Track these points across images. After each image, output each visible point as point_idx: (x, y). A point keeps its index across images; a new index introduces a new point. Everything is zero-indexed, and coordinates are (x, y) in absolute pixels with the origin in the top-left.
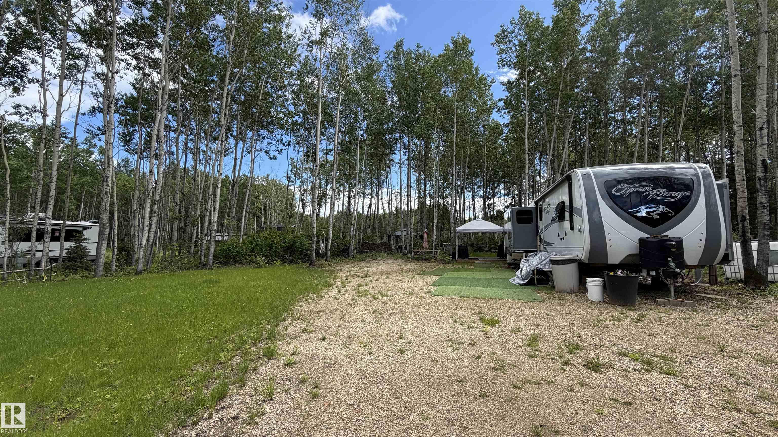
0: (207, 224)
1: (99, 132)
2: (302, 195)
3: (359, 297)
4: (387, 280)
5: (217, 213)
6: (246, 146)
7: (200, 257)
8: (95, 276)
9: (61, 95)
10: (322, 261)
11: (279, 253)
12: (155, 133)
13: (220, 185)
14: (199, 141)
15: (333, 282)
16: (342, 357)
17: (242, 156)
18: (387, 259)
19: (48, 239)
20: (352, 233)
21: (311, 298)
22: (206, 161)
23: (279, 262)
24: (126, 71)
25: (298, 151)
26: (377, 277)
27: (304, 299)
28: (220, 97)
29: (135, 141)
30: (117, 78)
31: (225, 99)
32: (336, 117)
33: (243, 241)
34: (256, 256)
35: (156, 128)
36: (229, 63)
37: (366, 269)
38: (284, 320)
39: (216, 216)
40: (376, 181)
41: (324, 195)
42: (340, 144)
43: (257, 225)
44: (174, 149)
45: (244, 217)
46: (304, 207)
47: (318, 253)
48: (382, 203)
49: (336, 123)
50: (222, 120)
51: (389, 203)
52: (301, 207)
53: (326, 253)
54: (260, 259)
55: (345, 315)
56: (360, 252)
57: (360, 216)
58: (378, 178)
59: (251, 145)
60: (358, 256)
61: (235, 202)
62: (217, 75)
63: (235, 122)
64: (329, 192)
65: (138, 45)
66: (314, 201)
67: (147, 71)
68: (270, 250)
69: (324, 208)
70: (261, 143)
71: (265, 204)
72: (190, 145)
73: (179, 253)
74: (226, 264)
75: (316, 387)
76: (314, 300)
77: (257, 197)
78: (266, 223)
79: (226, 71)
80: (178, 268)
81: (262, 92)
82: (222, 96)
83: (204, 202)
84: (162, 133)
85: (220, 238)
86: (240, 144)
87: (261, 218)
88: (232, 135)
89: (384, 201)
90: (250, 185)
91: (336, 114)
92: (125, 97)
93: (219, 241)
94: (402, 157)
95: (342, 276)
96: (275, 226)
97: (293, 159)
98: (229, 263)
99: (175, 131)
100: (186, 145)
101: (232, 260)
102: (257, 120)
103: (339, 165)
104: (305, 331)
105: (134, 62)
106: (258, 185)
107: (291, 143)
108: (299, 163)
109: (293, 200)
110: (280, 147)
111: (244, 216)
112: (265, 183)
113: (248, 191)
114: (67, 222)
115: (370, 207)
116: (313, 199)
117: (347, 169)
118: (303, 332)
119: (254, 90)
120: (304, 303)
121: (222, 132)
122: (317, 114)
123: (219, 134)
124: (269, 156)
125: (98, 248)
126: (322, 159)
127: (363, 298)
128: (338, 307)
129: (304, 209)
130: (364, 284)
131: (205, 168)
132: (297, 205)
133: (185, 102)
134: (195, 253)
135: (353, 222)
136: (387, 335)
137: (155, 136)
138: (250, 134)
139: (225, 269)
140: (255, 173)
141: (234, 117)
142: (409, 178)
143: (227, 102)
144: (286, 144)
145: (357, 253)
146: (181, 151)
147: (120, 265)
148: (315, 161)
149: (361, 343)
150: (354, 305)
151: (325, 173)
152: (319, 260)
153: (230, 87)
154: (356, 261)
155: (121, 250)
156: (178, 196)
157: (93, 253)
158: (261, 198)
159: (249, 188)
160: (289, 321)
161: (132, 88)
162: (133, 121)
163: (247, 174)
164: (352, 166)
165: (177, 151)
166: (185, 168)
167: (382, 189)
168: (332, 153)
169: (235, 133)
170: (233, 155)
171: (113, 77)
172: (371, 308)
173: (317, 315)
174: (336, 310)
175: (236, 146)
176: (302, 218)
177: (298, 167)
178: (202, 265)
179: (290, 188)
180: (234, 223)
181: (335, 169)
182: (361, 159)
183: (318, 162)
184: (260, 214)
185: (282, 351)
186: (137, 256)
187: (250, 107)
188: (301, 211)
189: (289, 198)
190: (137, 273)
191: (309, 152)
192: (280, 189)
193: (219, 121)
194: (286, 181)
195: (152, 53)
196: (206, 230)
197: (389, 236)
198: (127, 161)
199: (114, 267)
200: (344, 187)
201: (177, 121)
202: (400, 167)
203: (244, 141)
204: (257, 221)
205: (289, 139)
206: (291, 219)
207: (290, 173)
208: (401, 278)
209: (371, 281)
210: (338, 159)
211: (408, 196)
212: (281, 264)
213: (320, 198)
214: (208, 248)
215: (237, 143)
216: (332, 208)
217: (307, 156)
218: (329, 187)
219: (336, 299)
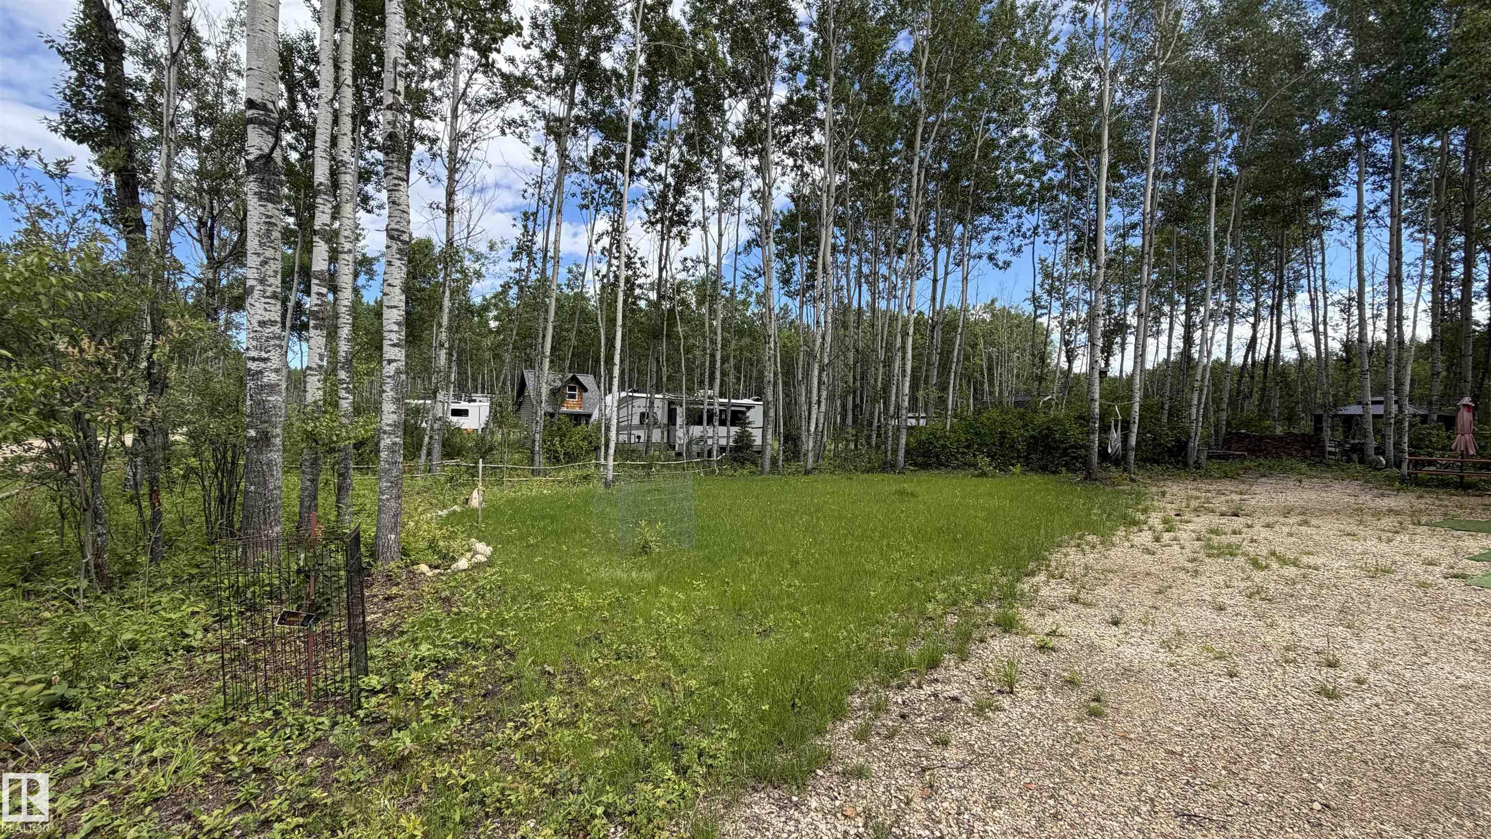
0: (893, 398)
1: (756, 275)
2: (1064, 332)
3: (1209, 556)
4: (1303, 529)
5: (908, 379)
6: (952, 253)
7: (886, 452)
8: (762, 473)
9: (721, 235)
10: (1115, 472)
11: (1018, 451)
12: (820, 261)
13: (911, 332)
14: (877, 260)
15: (1142, 518)
16: (1159, 665)
17: (947, 274)
18: (1309, 477)
19: (717, 423)
20: (1194, 410)
21: (1088, 544)
22: (890, 293)
23: (1018, 469)
24: (783, 178)
25: (1055, 242)
26: (1271, 520)
27: (1073, 543)
28: (907, 176)
29: (795, 278)
30: (774, 192)
31: (916, 177)
32: (1148, 146)
33: (952, 426)
34: (975, 456)
35: (821, 254)
36: (920, 111)
37: (1236, 497)
38: (1032, 574)
39: (907, 384)
40: (1270, 277)
41: (1120, 328)
42: (1159, 204)
43: (975, 399)
44: (844, 281)
45: (952, 385)
46: (1070, 359)
47: (1103, 455)
48: (1295, 331)
49: (1147, 160)
50: (912, 216)
51: (1315, 331)
52: (1063, 358)
53: (1125, 457)
54: (983, 461)
55: (1170, 587)
56: (1219, 457)
57: (1220, 369)
58: (1278, 271)
59: (962, 250)
60: (1214, 465)
61: (935, 358)
62: (902, 139)
63: (933, 214)
64: (1132, 321)
65: (794, 133)
66: (1093, 345)
67: (806, 169)
68: (1001, 445)
69: (1118, 357)
70: (980, 242)
71: (990, 358)
72: (865, 269)
73: (856, 446)
74: (925, 466)
75: (1097, 700)
76: (1094, 547)
77: (974, 346)
78: (991, 393)
79: (915, 127)
80: (856, 468)
81: (979, 144)
82: (910, 172)
83: (888, 363)
84: (829, 259)
85: (913, 422)
86: (943, 251)
87: (982, 384)
88: (927, 237)
89: (1299, 325)
90: (961, 325)
91: (1149, 137)
92: (781, 217)
93: (912, 428)
94: (1367, 197)
95: (1165, 508)
96: (1008, 399)
97: (1045, 260)
98: (930, 465)
99: (845, 251)
100: (860, 271)
101: (934, 460)
102: (971, 201)
103: (1159, 254)
104: (1075, 600)
105: (790, 162)
106: (976, 323)
107: (1040, 230)
108: (1059, 267)
109: (1046, 344)
110: (1017, 242)
111: (952, 382)
112: (988, 317)
113: (959, 337)
114: (733, 401)
115: (1252, 345)
116: (1091, 340)
117: (1179, 261)
118: (1071, 601)
119: (964, 144)
120: (1072, 551)
121: (912, 238)
122: (1100, 152)
123: (908, 242)
124: (997, 265)
125: (764, 436)
126: (1114, 248)
127: (1221, 560)
128: (1153, 570)
129: (1070, 360)
130: (1229, 530)
131: (888, 304)
132: (1055, 355)
133: (856, 201)
134: (878, 447)
135: (1197, 384)
136: (1287, 649)
137: (820, 267)
138: (959, 230)
139: (923, 475)
140: (971, 301)
141: (929, 205)
142: (1396, 254)
143: (919, 181)
144: (1028, 234)
145: (1209, 458)
146: (852, 285)
147: (787, 460)
148: (1095, 257)
149: (1210, 650)
150: (1196, 571)
151: (1122, 280)
152: (1106, 469)
153: (922, 154)
154: (1208, 476)
155: (787, 438)
156: (851, 355)
157: (758, 441)
158: (982, 346)
159: (960, 330)
160: (1042, 577)
161: (789, 200)
162: (793, 250)
163: (955, 304)
164: (1197, 250)
165: (848, 284)
166: (860, 308)
167: (1292, 295)
168: (1138, 231)
169: (932, 234)
170: (930, 275)
171: (770, 194)
172: (1242, 585)
173: (1102, 577)
174: (1148, 574)
175: (935, 259)
176: (1066, 382)
177: (1056, 275)
178: (888, 467)
179: (1039, 320)
180: (934, 394)
181: (1146, 268)
182: (1222, 229)
183: (1103, 258)
184: (979, 377)
185: (1028, 625)
186: (805, 447)
187: (957, 180)
188: (1065, 366)
189: (1038, 341)
190: (807, 473)
191: (1079, 239)
192: (1018, 326)
193: (907, 219)
194: (1031, 308)
195: (811, 138)
196: (892, 408)
197: (1318, 419)
198: (785, 310)
199: (780, 462)
200: (1173, 304)
201: (846, 235)
202: (1359, 229)
203: (949, 245)
204: (975, 390)
205: (1034, 224)
206: (1044, 384)
207: (1038, 289)
208: (1354, 528)
209: (1249, 526)
210: (1155, 241)
211: (1390, 305)
212: (1023, 473)
213: (1109, 336)
214: (897, 439)
215: (936, 252)
216: (1140, 356)
217: (1075, 250)
218: (1131, 308)
219: (1148, 551)
